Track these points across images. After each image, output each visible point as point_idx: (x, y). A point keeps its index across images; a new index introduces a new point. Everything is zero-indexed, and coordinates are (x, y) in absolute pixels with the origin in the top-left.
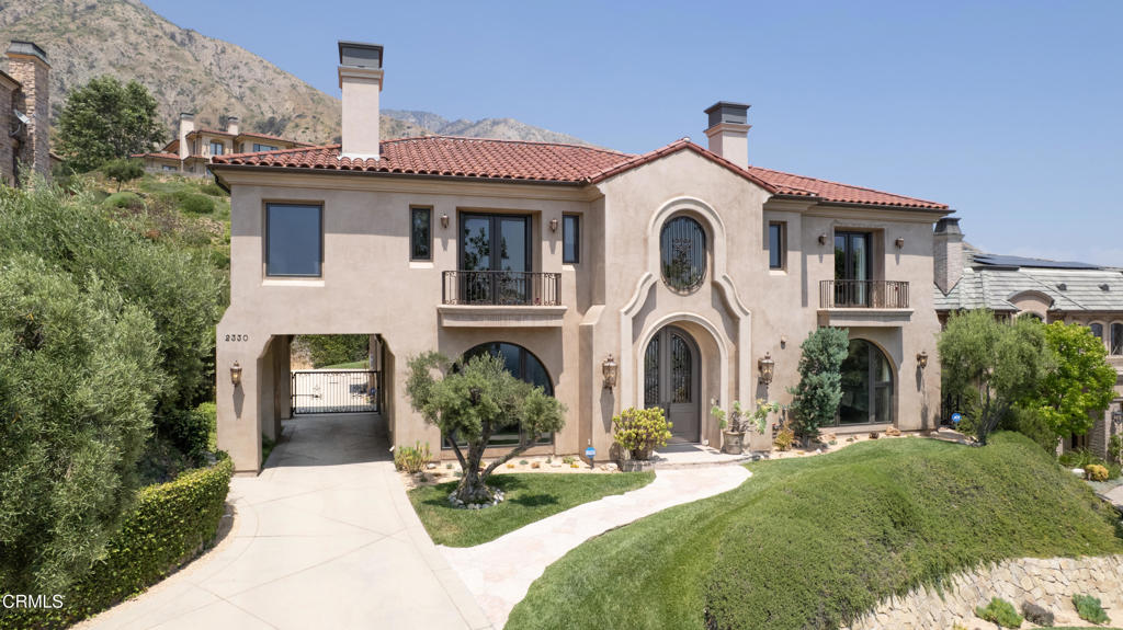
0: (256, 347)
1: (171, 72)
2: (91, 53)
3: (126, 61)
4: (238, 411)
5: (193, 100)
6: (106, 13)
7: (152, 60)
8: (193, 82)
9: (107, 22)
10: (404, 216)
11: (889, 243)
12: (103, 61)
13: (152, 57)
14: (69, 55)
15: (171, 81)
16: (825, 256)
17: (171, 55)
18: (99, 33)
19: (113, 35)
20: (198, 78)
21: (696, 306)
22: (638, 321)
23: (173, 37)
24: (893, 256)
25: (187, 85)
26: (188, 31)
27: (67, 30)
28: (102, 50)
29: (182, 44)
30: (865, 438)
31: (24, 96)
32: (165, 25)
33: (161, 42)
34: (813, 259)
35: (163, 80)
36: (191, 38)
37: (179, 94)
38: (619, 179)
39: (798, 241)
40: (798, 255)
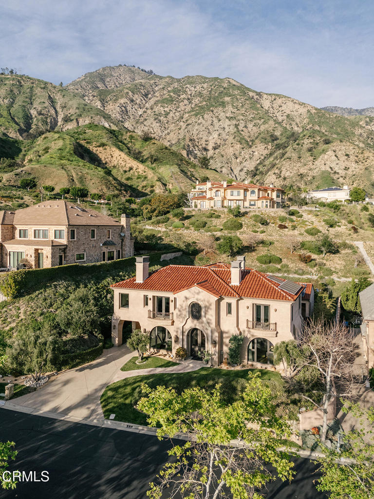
0: (118, 322)
10: (143, 297)
11: (272, 310)
21: (199, 325)
22: (184, 328)
38: (180, 294)
39: (235, 308)
40: (235, 312)
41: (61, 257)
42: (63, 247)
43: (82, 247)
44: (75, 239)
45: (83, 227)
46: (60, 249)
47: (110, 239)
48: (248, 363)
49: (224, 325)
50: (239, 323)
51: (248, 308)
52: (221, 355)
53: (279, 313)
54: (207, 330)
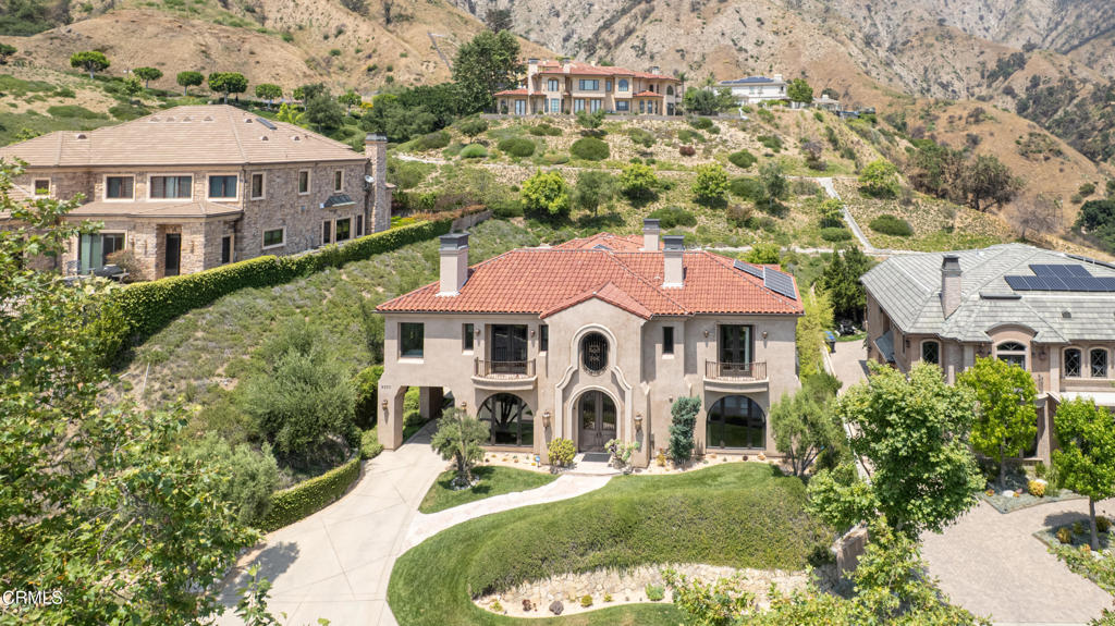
0: (394, 392)
4: (387, 421)
10: (459, 330)
11: (757, 334)
16: (710, 344)
21: (602, 383)
22: (566, 392)
24: (762, 342)
30: (739, 459)
31: (371, 164)
34: (701, 346)
38: (556, 316)
39: (682, 338)
40: (682, 346)
41: (226, 241)
42: (234, 217)
43: (279, 215)
44: (263, 197)
45: (283, 166)
46: (225, 223)
47: (342, 190)
48: (708, 450)
49: (657, 375)
50: (689, 366)
51: (706, 336)
52: (651, 443)
53: (772, 340)
54: (622, 393)
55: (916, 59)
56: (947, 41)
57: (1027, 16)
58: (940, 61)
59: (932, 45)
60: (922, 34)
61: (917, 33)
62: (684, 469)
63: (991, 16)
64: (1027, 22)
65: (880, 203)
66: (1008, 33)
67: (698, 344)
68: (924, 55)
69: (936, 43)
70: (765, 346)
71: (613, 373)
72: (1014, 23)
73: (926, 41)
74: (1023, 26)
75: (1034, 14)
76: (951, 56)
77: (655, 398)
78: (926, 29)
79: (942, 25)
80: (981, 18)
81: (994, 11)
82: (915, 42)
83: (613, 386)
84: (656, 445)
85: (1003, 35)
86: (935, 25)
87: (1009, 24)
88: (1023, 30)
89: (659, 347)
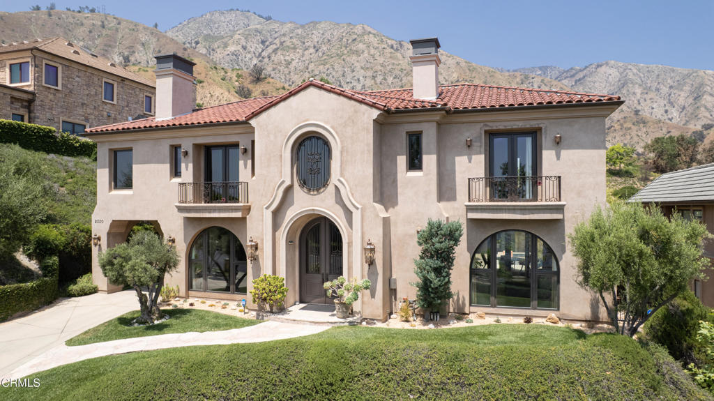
0: (107, 226)
1: (391, 67)
2: (353, 64)
3: (369, 65)
5: (401, 81)
6: (360, 41)
7: (381, 62)
8: (402, 70)
9: (361, 46)
10: (166, 151)
11: (546, 140)
12: (359, 67)
13: (381, 60)
14: (343, 67)
15: (390, 71)
16: (474, 157)
17: (390, 57)
18: (357, 53)
19: (363, 52)
20: (404, 68)
21: (323, 204)
22: (277, 214)
23: (392, 47)
24: (553, 152)
25: (398, 73)
26: (400, 42)
27: (343, 54)
28: (358, 61)
29: (397, 50)
30: (521, 321)
32: (388, 41)
33: (386, 51)
34: (461, 160)
35: (386, 72)
36: (401, 45)
37: (394, 78)
38: (264, 115)
39: (433, 146)
40: (434, 157)
43: (80, 111)
44: (60, 88)
45: (83, 68)
46: (13, 98)
48: (473, 309)
49: (400, 198)
50: (445, 191)
51: (469, 145)
52: (391, 292)
53: (569, 147)
54: (349, 214)
55: (617, 138)
56: (642, 125)
57: (702, 109)
58: (636, 139)
59: (630, 128)
60: (622, 121)
61: (618, 121)
62: (436, 325)
63: (674, 110)
64: (703, 112)
65: (619, 180)
66: (687, 121)
67: (457, 159)
68: (624, 135)
69: (633, 127)
70: (558, 157)
71: (336, 187)
72: (692, 114)
73: (625, 126)
74: (699, 116)
75: (708, 107)
76: (644, 136)
77: (397, 231)
78: (625, 118)
79: (637, 114)
80: (666, 111)
81: (676, 106)
82: (617, 126)
83: (338, 207)
84: (399, 295)
85: (683, 123)
86: (632, 115)
87: (688, 114)
88: (700, 118)
89: (402, 161)
